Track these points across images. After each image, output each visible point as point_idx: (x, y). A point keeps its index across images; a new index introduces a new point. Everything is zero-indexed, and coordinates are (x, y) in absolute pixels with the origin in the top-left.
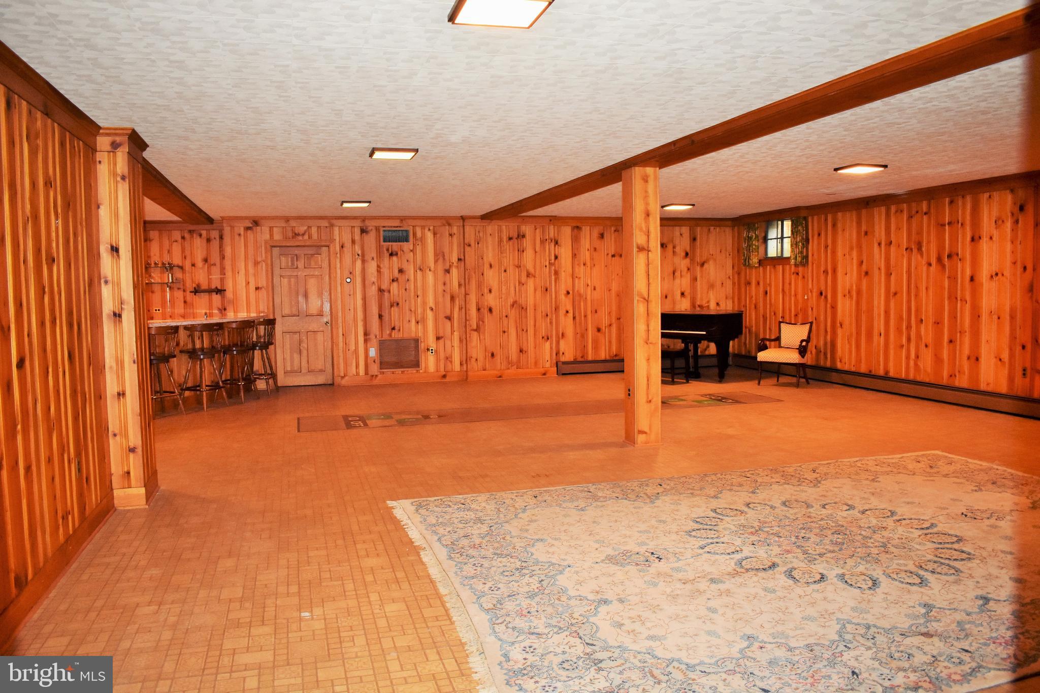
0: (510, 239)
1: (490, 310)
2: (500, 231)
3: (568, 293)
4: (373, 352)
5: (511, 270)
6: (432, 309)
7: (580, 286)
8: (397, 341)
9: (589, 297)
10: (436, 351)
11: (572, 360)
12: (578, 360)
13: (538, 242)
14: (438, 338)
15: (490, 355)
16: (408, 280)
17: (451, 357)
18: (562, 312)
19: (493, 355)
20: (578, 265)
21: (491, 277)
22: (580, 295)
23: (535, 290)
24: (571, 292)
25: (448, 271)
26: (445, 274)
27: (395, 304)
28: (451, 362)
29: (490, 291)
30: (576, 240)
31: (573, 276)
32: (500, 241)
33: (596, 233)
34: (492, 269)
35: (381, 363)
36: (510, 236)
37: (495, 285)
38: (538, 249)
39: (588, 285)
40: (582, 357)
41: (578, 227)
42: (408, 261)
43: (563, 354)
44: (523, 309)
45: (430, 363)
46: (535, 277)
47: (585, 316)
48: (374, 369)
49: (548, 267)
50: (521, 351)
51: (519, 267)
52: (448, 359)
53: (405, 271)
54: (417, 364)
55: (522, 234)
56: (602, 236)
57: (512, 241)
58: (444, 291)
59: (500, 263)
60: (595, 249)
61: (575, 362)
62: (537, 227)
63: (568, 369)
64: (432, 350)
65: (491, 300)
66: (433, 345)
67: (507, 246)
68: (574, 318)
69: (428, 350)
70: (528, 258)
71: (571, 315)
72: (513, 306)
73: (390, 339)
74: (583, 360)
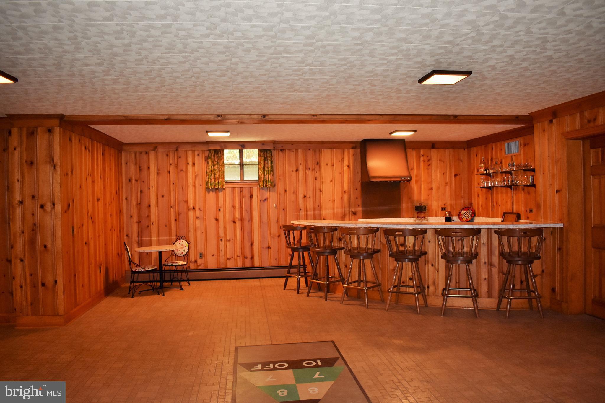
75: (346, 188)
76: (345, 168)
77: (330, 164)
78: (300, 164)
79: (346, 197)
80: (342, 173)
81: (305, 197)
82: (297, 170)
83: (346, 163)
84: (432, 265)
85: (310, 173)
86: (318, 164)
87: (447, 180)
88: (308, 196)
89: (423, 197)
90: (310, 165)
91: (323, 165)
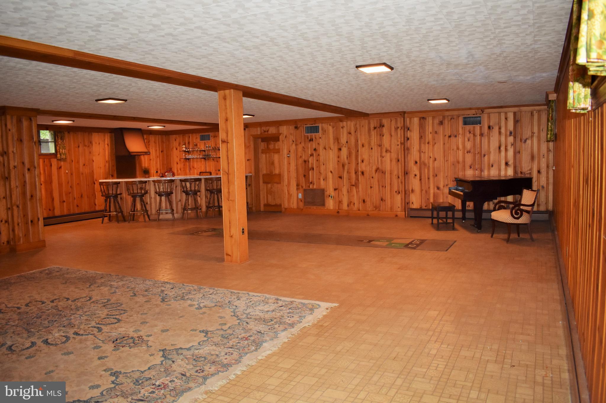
0: (375, 128)
1: (363, 173)
2: (369, 123)
3: (416, 162)
4: (300, 196)
5: (375, 148)
6: (331, 172)
7: (425, 158)
8: (313, 190)
9: (431, 166)
10: (334, 197)
11: (419, 208)
12: (423, 208)
13: (393, 129)
14: (335, 189)
15: (362, 201)
16: (319, 155)
17: (342, 201)
18: (412, 176)
19: (364, 201)
20: (424, 143)
21: (364, 153)
22: (425, 164)
23: (391, 161)
24: (418, 162)
25: (340, 149)
26: (339, 151)
27: (312, 169)
28: (342, 204)
29: (363, 161)
30: (422, 127)
31: (420, 151)
32: (369, 130)
33: (436, 121)
34: (364, 148)
35: (305, 202)
36: (375, 126)
37: (366, 157)
38: (393, 134)
39: (430, 157)
40: (426, 206)
41: (423, 118)
42: (318, 144)
43: (412, 203)
44: (384, 173)
45: (330, 204)
46: (391, 152)
47: (429, 178)
48: (301, 205)
49: (399, 146)
50: (382, 200)
51: (380, 146)
52: (340, 202)
53: (317, 150)
54: (323, 204)
55: (382, 125)
56: (441, 123)
57: (376, 129)
58: (338, 161)
59: (369, 143)
60: (436, 132)
61: (421, 209)
62: (392, 119)
63: (413, 214)
64: (331, 196)
65: (362, 167)
66: (332, 193)
67: (373, 133)
68: (420, 180)
69: (329, 196)
70: (386, 140)
71: (418, 177)
72: (376, 171)
73: (309, 188)
74: (426, 208)
75: (107, 159)
76: (106, 146)
77: (98, 143)
78: (81, 142)
79: (107, 165)
80: (104, 149)
81: (84, 165)
82: (79, 147)
83: (106, 142)
84: (199, 197)
85: (86, 148)
86: (91, 143)
87: (158, 155)
88: (86, 165)
89: (147, 165)
90: (87, 144)
91: (94, 143)
